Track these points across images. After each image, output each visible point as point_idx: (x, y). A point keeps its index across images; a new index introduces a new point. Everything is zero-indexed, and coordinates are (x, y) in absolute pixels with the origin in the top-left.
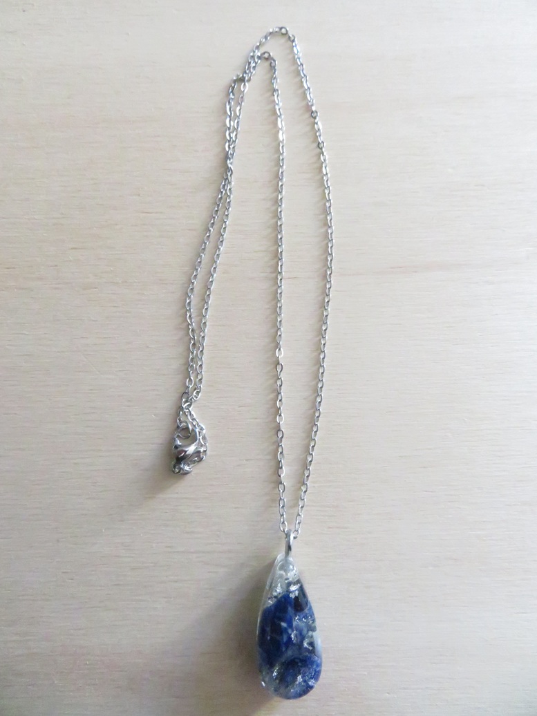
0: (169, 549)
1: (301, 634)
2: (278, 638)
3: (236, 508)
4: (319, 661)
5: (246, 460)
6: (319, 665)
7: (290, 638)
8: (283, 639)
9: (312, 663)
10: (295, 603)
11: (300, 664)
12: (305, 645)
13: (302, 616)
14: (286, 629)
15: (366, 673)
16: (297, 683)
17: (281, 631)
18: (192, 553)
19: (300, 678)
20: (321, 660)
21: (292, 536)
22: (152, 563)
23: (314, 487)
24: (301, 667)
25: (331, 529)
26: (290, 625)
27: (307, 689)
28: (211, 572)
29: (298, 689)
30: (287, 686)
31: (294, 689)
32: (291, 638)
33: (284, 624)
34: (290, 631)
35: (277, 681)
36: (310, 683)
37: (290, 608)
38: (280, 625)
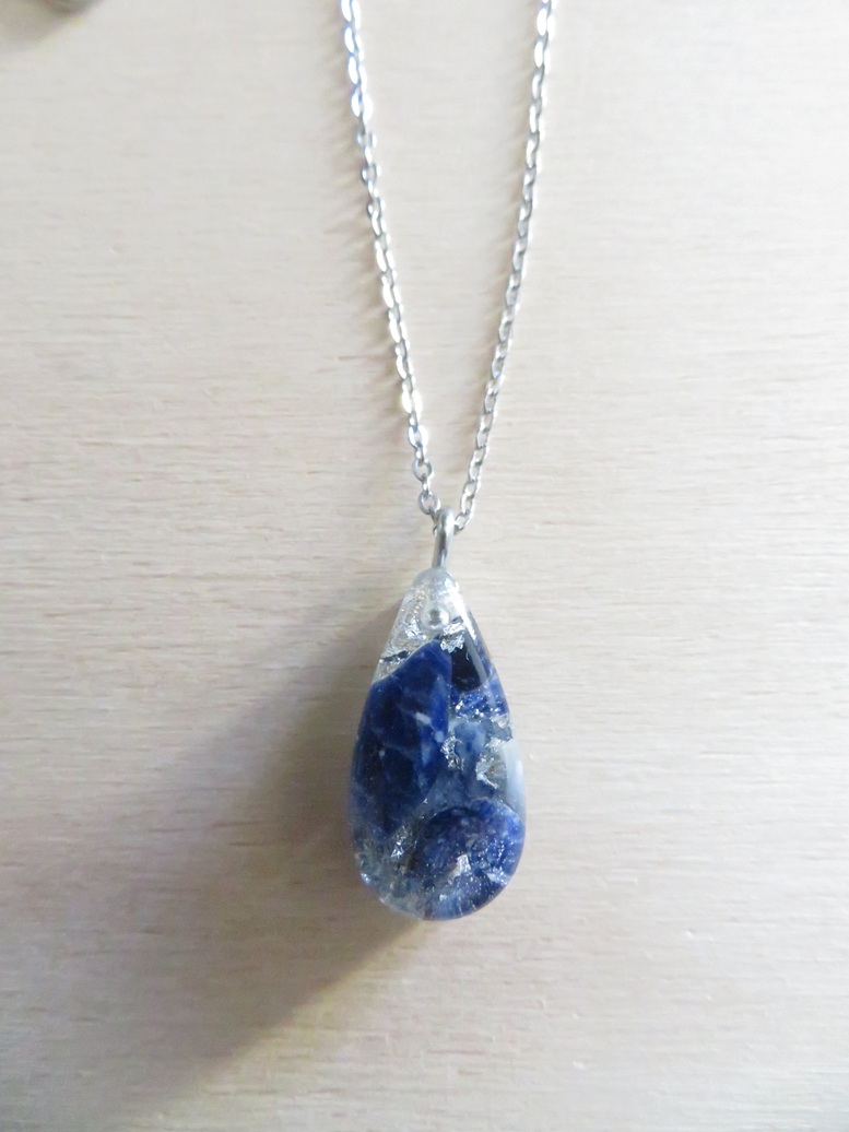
0: (143, 570)
1: (469, 747)
2: (407, 753)
3: (310, 473)
4: (516, 820)
5: (341, 358)
6: (517, 831)
7: (438, 755)
8: (420, 755)
9: (498, 822)
10: (454, 668)
11: (464, 822)
12: (481, 776)
13: (472, 705)
14: (428, 730)
15: (635, 880)
16: (457, 873)
17: (415, 736)
18: (199, 578)
19: (463, 864)
20: (523, 817)
21: (450, 523)
22: (97, 601)
23: (510, 424)
24: (469, 831)
25: (551, 527)
26: (441, 724)
27: (485, 892)
28: (245, 626)
29: (458, 894)
30: (429, 884)
31: (448, 893)
32: (443, 755)
33: (423, 719)
34: (439, 736)
35: (403, 870)
36: (492, 877)
37: (440, 679)
38: (413, 721)
